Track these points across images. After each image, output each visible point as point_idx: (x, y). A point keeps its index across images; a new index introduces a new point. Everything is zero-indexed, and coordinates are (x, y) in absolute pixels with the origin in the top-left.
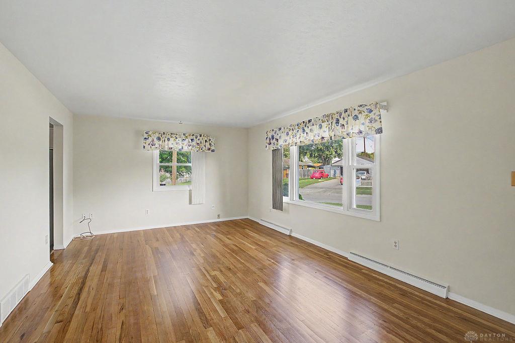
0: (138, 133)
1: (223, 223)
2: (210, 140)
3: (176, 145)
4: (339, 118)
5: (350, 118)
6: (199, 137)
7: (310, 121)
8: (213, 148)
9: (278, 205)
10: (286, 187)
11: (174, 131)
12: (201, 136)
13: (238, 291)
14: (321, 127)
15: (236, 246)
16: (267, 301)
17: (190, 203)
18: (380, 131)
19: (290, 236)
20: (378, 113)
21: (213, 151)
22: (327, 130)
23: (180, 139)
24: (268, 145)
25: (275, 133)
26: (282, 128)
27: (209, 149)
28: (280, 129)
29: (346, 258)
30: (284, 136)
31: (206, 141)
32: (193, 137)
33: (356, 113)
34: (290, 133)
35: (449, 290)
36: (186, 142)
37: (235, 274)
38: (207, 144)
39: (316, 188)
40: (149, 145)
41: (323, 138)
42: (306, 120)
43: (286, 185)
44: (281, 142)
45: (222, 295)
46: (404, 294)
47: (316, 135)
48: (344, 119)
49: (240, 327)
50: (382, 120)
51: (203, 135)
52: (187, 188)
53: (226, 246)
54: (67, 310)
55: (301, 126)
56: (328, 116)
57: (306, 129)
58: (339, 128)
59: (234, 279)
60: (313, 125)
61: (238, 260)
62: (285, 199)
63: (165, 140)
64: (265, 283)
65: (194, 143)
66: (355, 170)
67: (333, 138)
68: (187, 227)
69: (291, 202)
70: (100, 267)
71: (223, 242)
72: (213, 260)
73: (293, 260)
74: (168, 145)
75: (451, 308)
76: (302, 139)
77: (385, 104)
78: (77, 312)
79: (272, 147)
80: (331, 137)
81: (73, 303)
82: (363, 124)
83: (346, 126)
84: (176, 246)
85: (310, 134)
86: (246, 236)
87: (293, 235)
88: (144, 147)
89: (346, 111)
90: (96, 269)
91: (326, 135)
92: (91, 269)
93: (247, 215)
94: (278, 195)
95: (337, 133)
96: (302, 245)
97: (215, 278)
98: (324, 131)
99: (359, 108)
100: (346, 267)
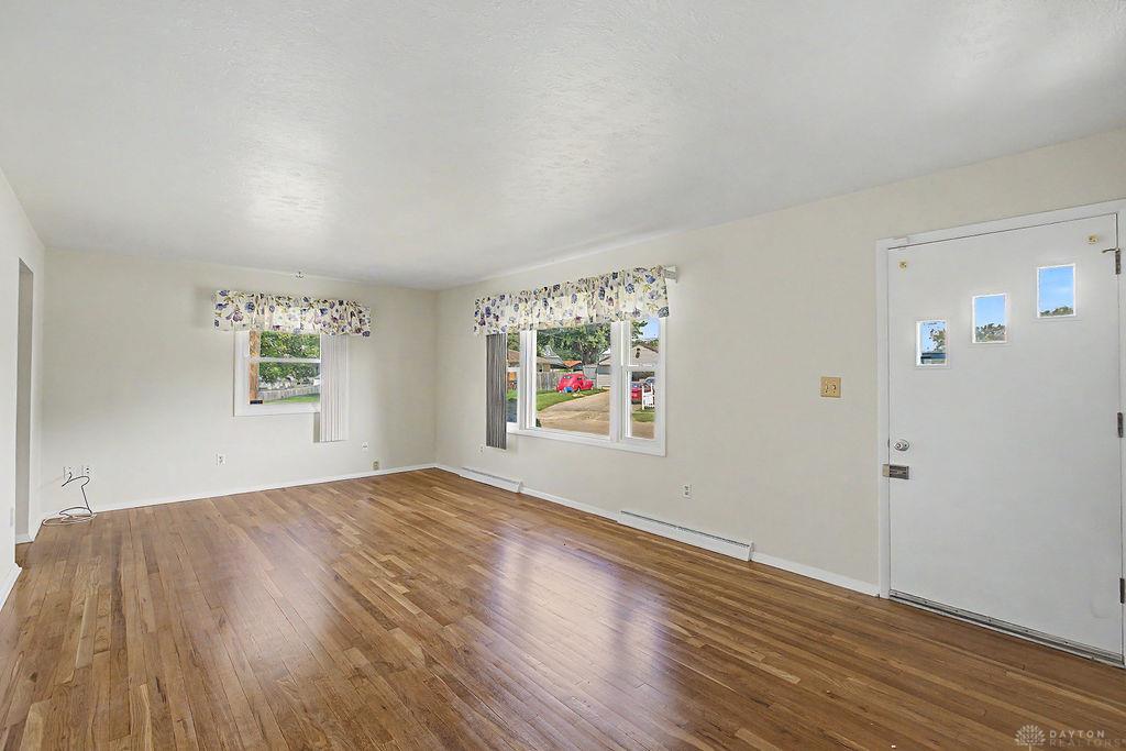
0: (203, 294)
1: (387, 478)
2: (361, 312)
3: (288, 321)
4: (604, 286)
5: (622, 288)
6: (337, 306)
7: (556, 288)
8: (366, 328)
9: (496, 438)
10: (512, 405)
11: (284, 292)
12: (341, 303)
13: (435, 579)
14: (575, 299)
15: (419, 514)
16: (486, 587)
17: (317, 438)
18: (665, 312)
19: (519, 494)
20: (662, 284)
21: (367, 334)
22: (585, 305)
23: (298, 310)
24: (478, 326)
25: (493, 305)
26: (507, 297)
27: (358, 331)
28: (503, 297)
29: (614, 522)
30: (509, 311)
31: (352, 314)
32: (325, 304)
33: (631, 280)
34: (522, 306)
35: (753, 549)
36: (310, 314)
37: (424, 556)
38: (355, 321)
39: (568, 410)
40: (228, 318)
41: (578, 318)
42: (550, 285)
43: (513, 401)
44: (503, 322)
45: (409, 587)
46: (693, 561)
47: (569, 312)
48: (612, 288)
49: (444, 622)
50: (668, 295)
51: (345, 303)
52: (310, 408)
53: (400, 515)
54: (107, 633)
55: (541, 296)
56: (586, 281)
57: (549, 300)
58: (604, 303)
59: (424, 564)
60: (562, 295)
61: (427, 536)
62: (510, 427)
63: (263, 311)
64: (481, 564)
65: (327, 318)
66: (630, 376)
67: (595, 319)
68: (311, 489)
69: (524, 432)
70: (142, 566)
71: (393, 510)
72: (378, 539)
73: (526, 530)
74: (270, 319)
75: (755, 572)
76: (542, 319)
77: (673, 269)
78: (130, 635)
79: (486, 330)
80: (591, 319)
81: (113, 624)
82: (641, 299)
83: (615, 301)
84: (296, 522)
85: (556, 310)
86: (437, 498)
87: (525, 491)
88: (217, 323)
89: (615, 276)
90: (133, 572)
91: (585, 314)
92: (123, 570)
93: (434, 461)
94: (498, 419)
95: (602, 313)
96: (541, 506)
97: (387, 565)
98: (581, 308)
99: (635, 274)
100: (612, 533)
